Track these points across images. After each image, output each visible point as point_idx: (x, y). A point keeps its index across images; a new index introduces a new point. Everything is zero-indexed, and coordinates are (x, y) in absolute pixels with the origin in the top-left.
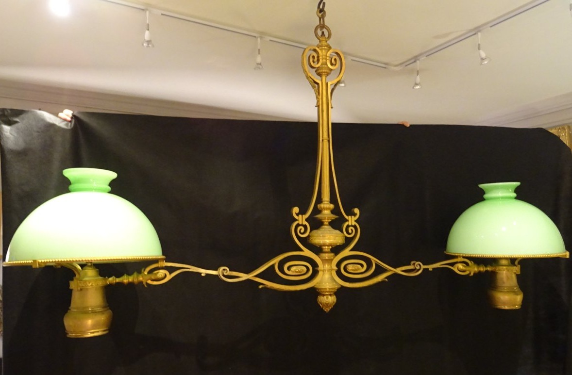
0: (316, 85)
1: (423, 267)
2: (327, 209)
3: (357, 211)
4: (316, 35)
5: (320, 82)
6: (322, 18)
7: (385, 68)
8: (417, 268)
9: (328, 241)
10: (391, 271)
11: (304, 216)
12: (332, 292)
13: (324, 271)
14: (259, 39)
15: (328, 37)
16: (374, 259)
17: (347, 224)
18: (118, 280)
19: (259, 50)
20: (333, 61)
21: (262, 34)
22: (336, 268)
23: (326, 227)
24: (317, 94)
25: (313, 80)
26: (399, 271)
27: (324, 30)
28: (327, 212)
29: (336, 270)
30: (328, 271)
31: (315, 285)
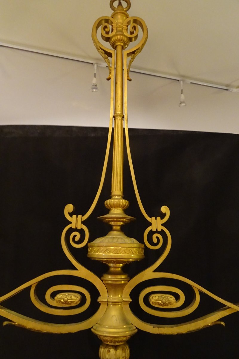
3: (164, 209)
5: (112, 52)
10: (231, 308)
11: (80, 216)
13: (108, 303)
15: (126, 8)
16: (196, 287)
17: (149, 229)
20: (131, 29)
22: (130, 300)
23: (115, 232)
25: (104, 50)
28: (117, 212)
29: (130, 303)
30: (115, 303)
31: (92, 328)
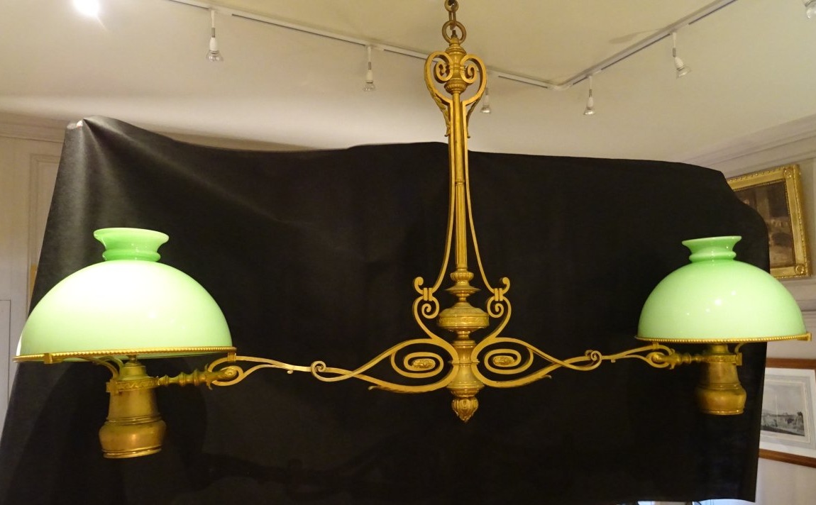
0: (446, 107)
1: (602, 358)
2: (463, 279)
3: (506, 281)
4: (445, 35)
5: (451, 103)
6: (452, 12)
7: (546, 87)
8: (595, 358)
9: (464, 324)
10: (558, 363)
11: (430, 289)
12: (471, 394)
13: (460, 364)
14: (369, 48)
15: (461, 39)
16: (531, 348)
17: (492, 299)
18: (172, 380)
19: (370, 64)
20: (469, 71)
21: (374, 42)
22: (477, 361)
23: (462, 304)
24: (447, 118)
25: (441, 99)
26: (567, 363)
27: (456, 28)
28: (463, 283)
29: (477, 364)
30: (464, 365)
31: (449, 385)
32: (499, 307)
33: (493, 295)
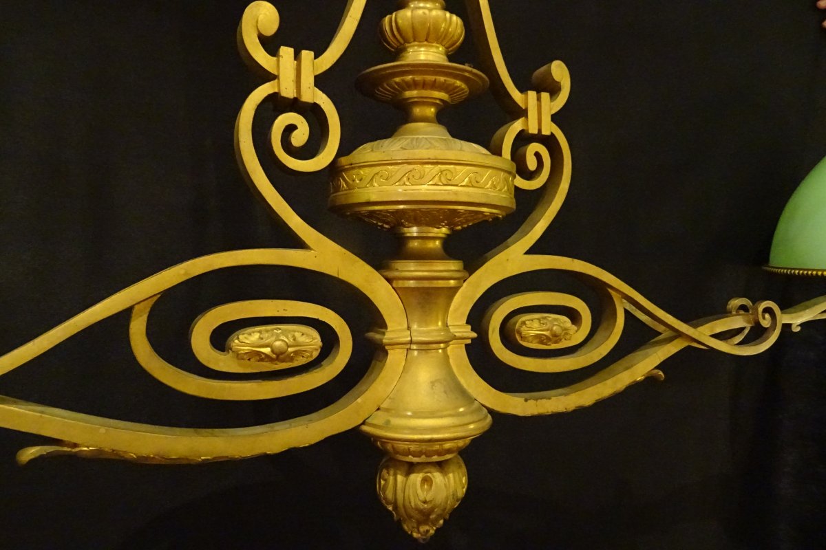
1: (781, 319)
8: (767, 321)
10: (686, 335)
11: (307, 55)
13: (411, 346)
16: (623, 289)
17: (517, 126)
22: (469, 333)
23: (422, 127)
26: (705, 334)
28: (426, 56)
29: (469, 341)
30: (425, 346)
31: (364, 423)
32: (537, 155)
33: (521, 113)
